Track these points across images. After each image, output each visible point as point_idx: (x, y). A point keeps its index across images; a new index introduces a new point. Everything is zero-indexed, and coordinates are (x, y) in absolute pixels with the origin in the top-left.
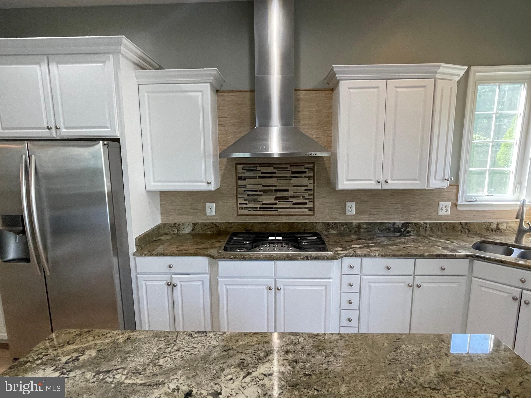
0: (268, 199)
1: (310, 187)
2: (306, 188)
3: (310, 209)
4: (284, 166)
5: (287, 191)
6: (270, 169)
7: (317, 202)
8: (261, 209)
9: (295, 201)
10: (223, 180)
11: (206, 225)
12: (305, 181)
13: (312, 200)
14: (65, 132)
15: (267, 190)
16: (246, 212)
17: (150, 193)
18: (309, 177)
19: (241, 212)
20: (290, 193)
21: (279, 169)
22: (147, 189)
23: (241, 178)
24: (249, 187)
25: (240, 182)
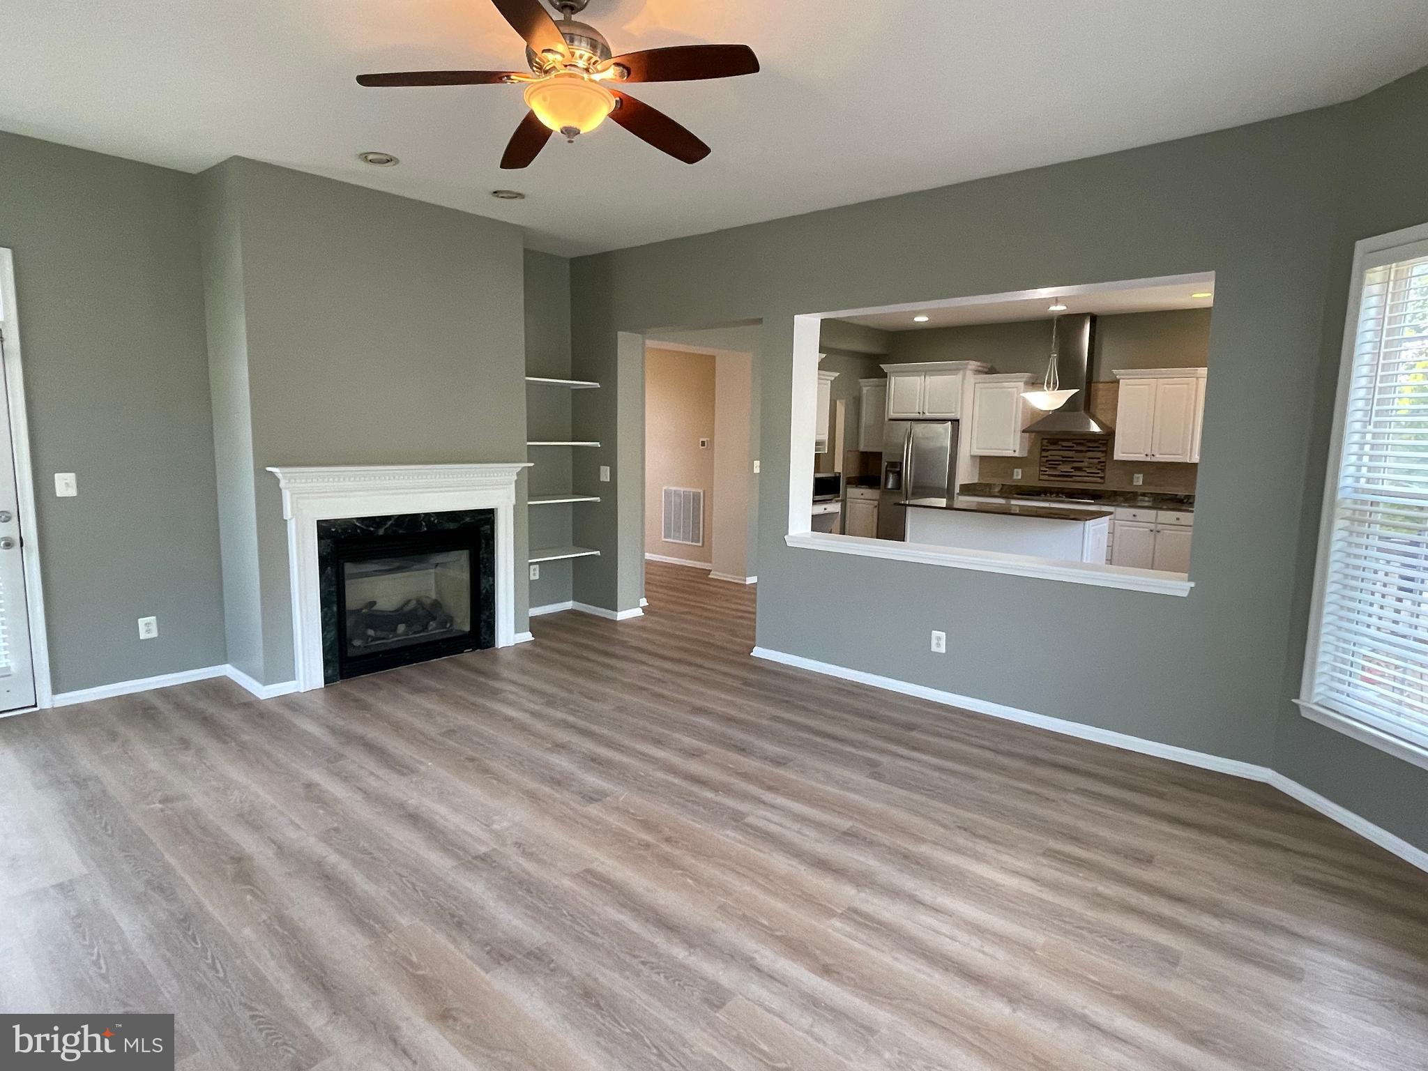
0: (1066, 468)
1: (1102, 460)
2: (1097, 460)
3: (1101, 478)
4: (1082, 441)
5: (1082, 462)
6: (1070, 444)
7: (1108, 473)
8: (1059, 476)
9: (1088, 470)
10: (1030, 452)
11: (1012, 486)
12: (1099, 455)
13: (1103, 471)
14: (928, 415)
15: (1065, 461)
16: (1046, 477)
17: (973, 457)
18: (1103, 452)
19: (1042, 477)
20: (1085, 464)
21: (1078, 444)
22: (972, 454)
23: (1044, 450)
24: (1050, 458)
25: (1044, 454)
